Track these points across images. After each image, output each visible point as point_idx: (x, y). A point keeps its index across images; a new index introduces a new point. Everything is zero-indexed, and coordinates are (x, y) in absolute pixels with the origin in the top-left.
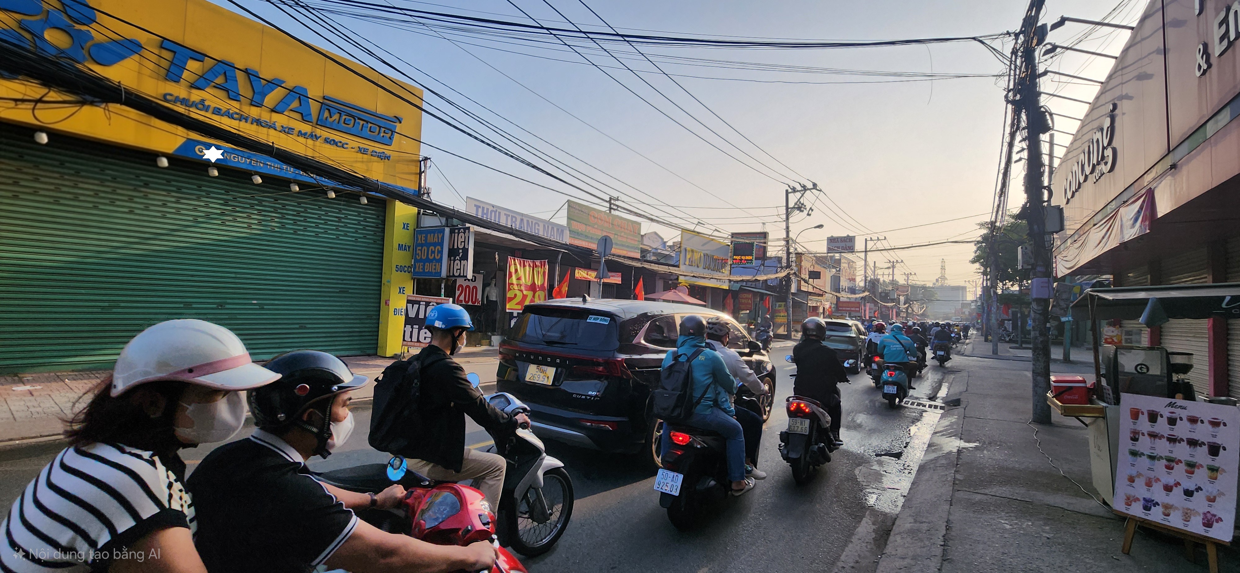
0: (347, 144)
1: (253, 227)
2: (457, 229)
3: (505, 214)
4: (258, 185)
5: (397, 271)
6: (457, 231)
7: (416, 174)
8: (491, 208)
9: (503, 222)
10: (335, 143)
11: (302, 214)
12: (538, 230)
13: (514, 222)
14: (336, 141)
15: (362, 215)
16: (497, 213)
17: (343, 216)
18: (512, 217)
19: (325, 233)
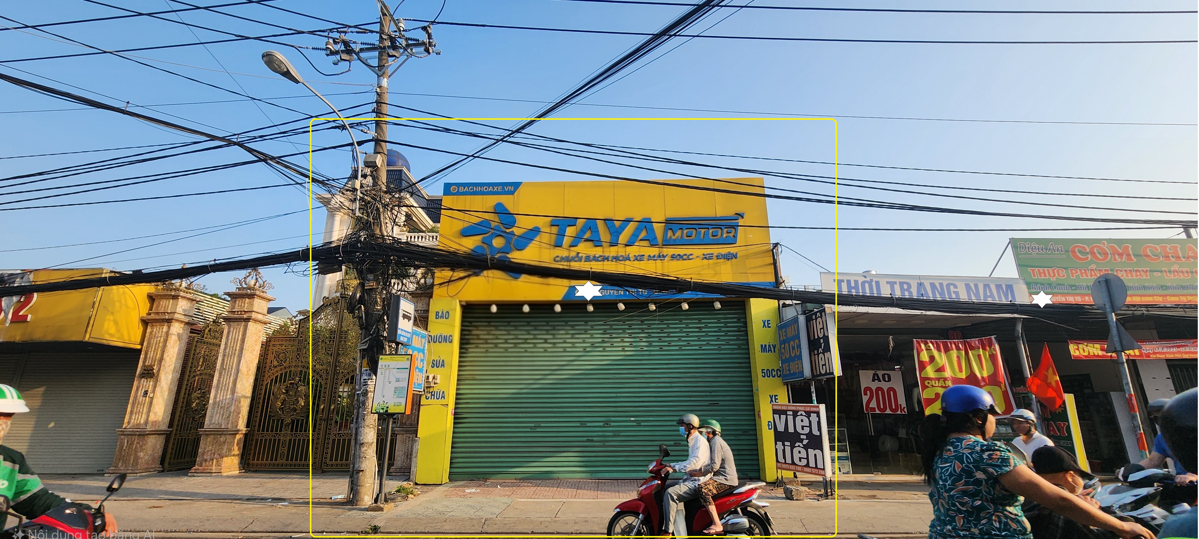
0: (692, 255)
1: (626, 349)
2: (813, 314)
3: (888, 283)
4: (623, 311)
5: (764, 377)
6: (814, 317)
7: (771, 264)
8: (861, 280)
9: (886, 292)
10: (680, 257)
11: (665, 330)
12: (957, 293)
13: (906, 290)
14: (681, 254)
15: (722, 320)
16: (874, 284)
17: (703, 325)
18: (901, 284)
19: (689, 345)
